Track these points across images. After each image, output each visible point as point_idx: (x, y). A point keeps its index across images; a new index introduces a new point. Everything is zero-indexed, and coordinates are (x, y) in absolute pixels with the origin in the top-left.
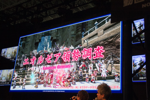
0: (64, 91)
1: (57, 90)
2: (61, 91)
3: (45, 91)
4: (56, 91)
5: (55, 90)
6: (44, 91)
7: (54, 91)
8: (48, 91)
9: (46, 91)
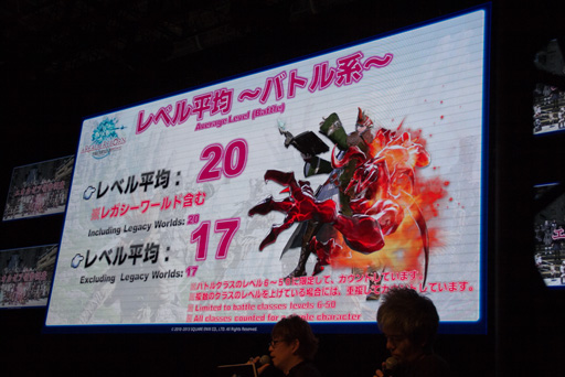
0: (255, 329)
1: (226, 326)
2: (244, 329)
3: (180, 329)
4: (223, 329)
5: (218, 326)
6: (177, 329)
7: (215, 329)
8: (193, 329)
9: (185, 329)
